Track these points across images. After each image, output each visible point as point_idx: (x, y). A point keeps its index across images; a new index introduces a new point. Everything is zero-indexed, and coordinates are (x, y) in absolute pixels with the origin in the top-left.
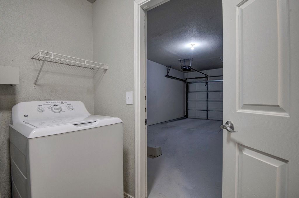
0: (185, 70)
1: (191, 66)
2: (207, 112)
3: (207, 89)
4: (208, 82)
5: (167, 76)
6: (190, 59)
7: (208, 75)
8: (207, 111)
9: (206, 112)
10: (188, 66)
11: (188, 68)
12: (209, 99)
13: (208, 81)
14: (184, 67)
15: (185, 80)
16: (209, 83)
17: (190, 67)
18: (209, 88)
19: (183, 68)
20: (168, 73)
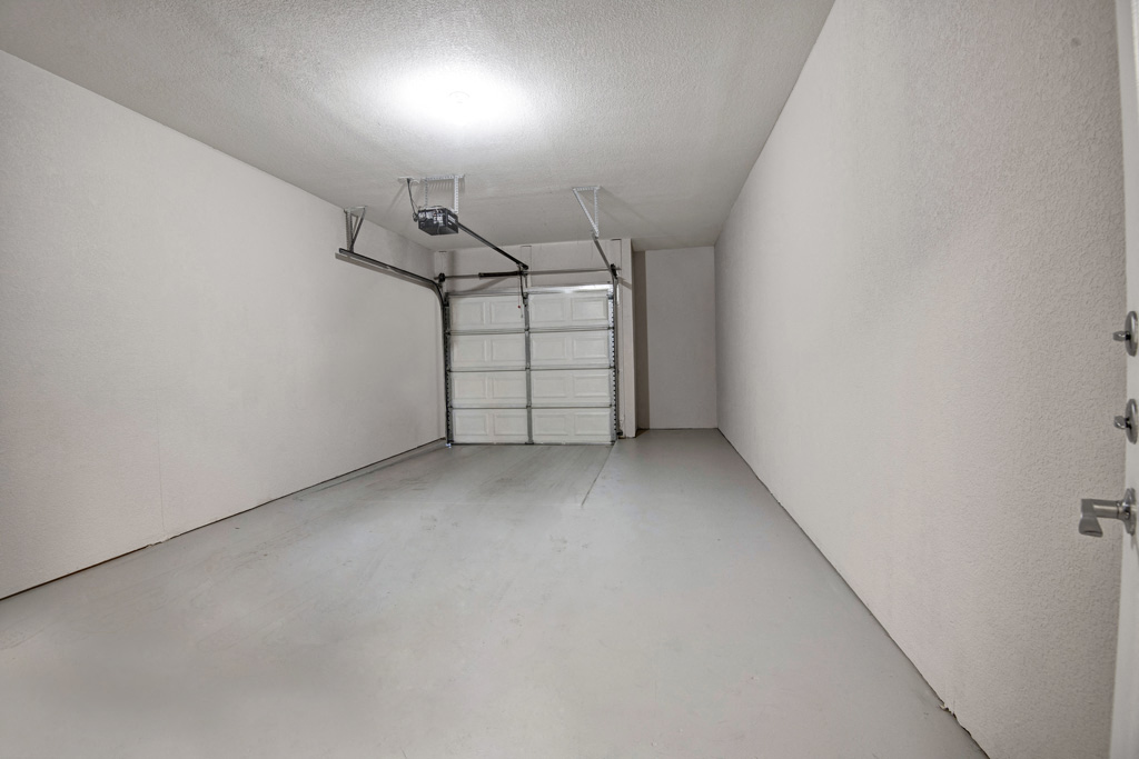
0: (428, 226)
1: (455, 210)
2: (529, 414)
3: (527, 322)
4: (528, 294)
5: (349, 253)
6: (452, 181)
7: (526, 267)
8: (529, 407)
9: (525, 412)
10: (445, 212)
11: (444, 218)
12: (532, 363)
13: (530, 290)
14: (425, 211)
15: (437, 281)
16: (531, 297)
17: (455, 216)
18: (532, 317)
19: (421, 216)
20: (352, 241)
